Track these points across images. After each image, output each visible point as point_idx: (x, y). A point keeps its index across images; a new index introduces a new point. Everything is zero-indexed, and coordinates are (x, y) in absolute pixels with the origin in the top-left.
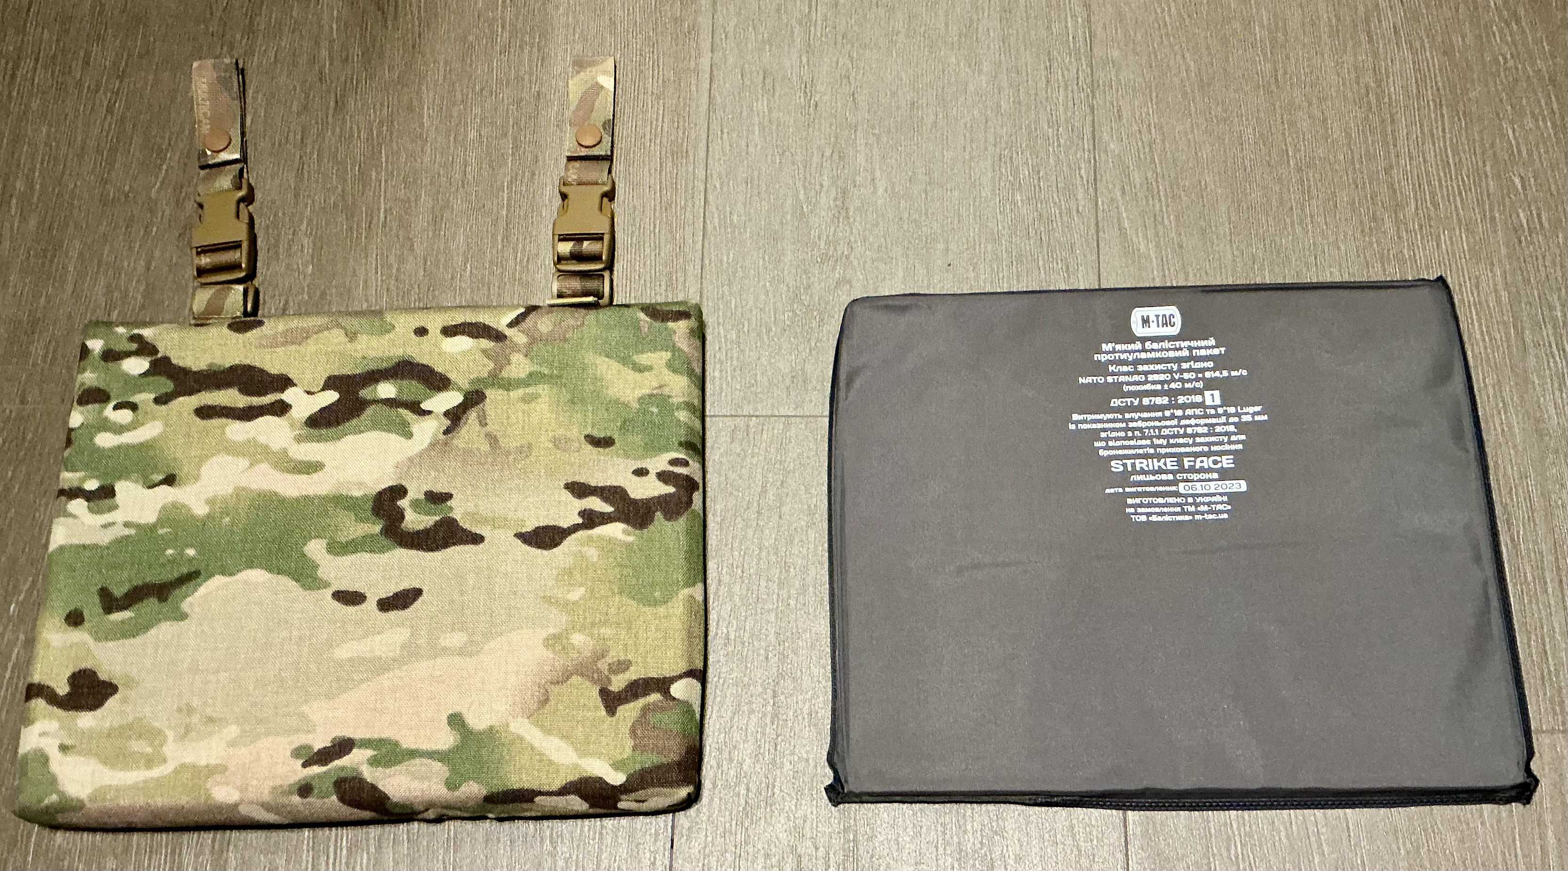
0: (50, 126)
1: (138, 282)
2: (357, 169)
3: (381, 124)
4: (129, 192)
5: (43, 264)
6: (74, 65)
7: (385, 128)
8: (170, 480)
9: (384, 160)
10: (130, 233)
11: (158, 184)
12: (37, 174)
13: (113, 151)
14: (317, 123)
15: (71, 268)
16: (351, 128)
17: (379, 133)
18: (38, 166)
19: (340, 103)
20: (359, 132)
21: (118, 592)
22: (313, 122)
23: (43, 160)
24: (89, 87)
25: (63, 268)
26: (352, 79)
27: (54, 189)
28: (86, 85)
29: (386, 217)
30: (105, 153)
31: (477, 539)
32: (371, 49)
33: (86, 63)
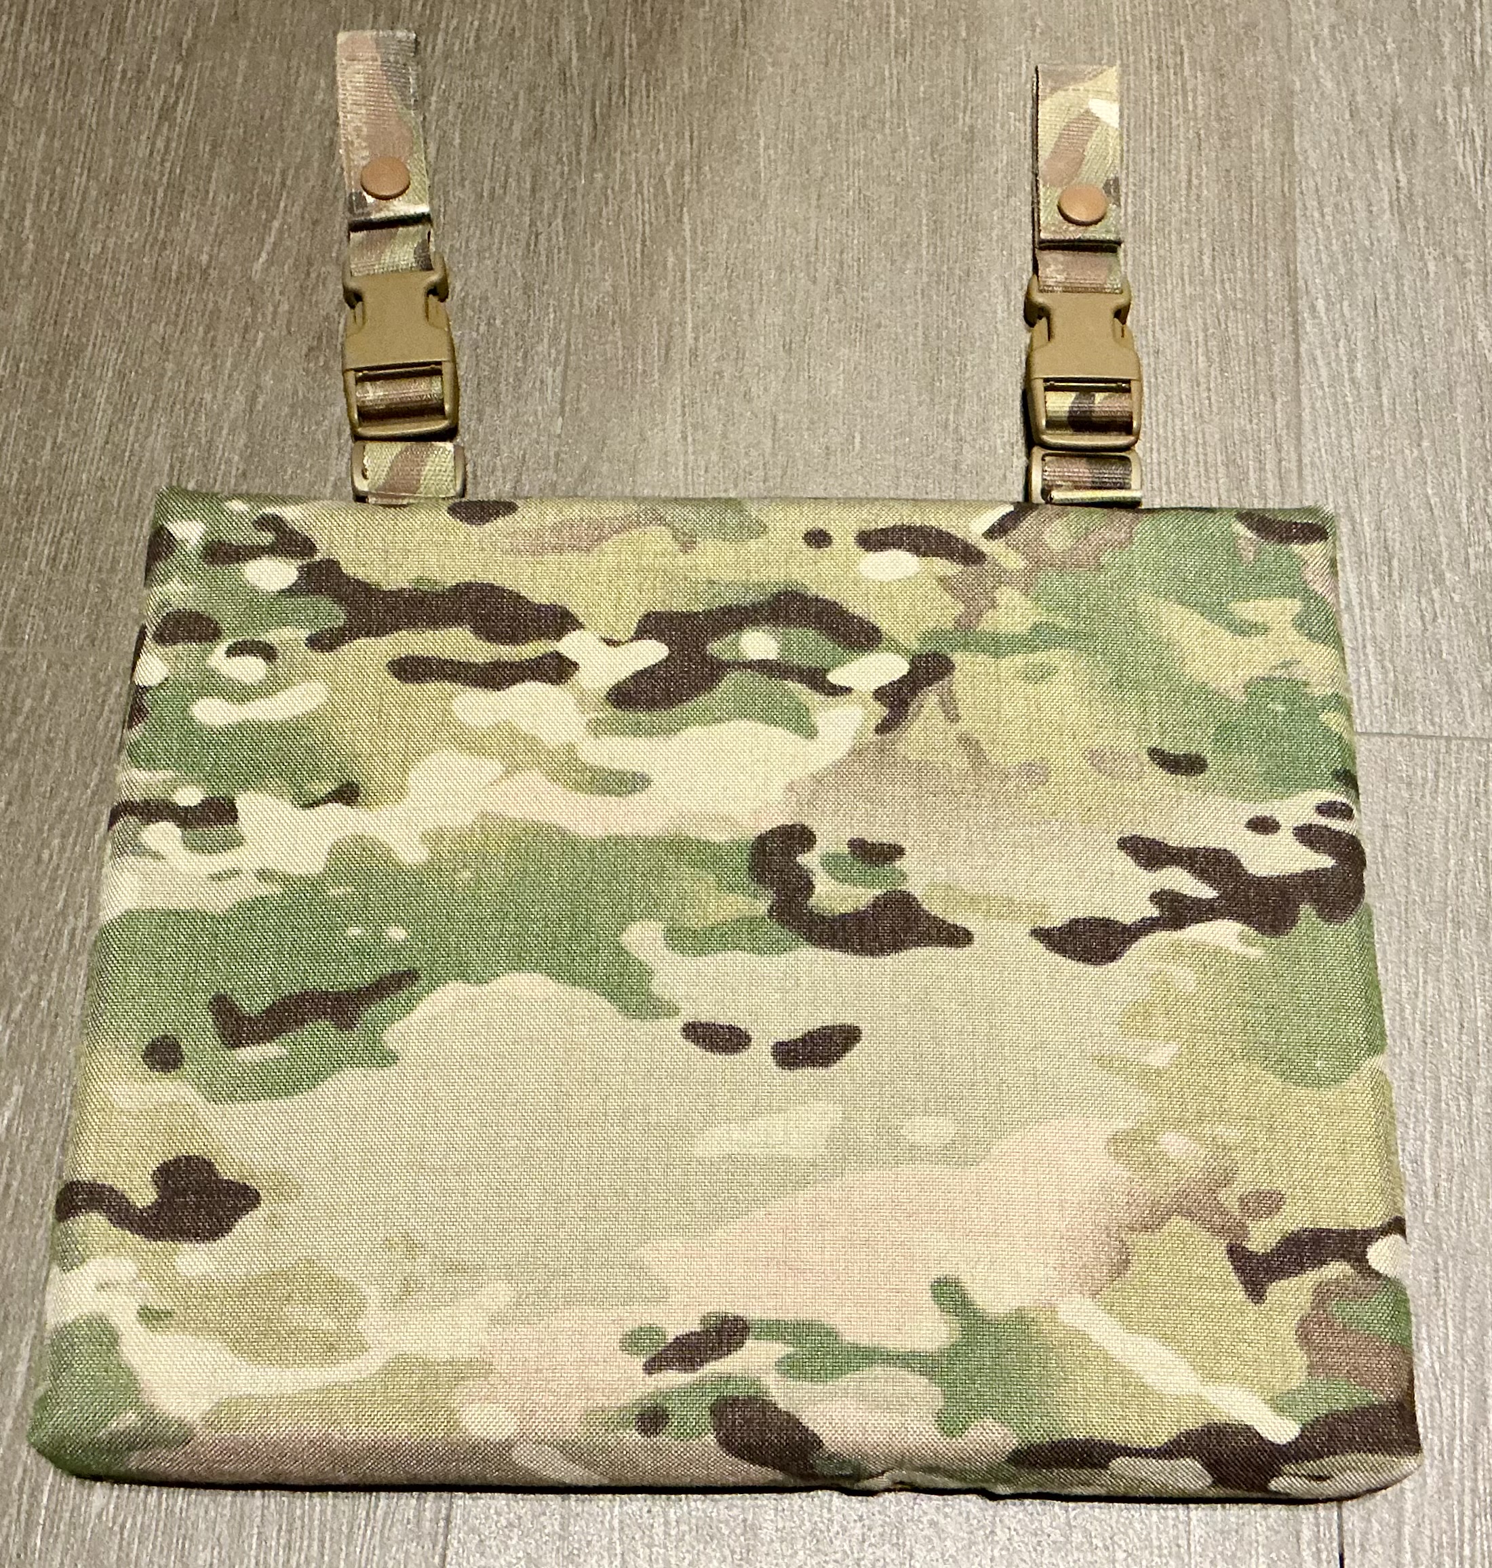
0: (51, 136)
1: (232, 431)
2: (639, 247)
3: (680, 168)
4: (208, 267)
5: (45, 390)
6: (93, 31)
7: (687, 178)
8: (347, 794)
9: (688, 234)
10: (214, 338)
11: (264, 255)
12: (27, 223)
13: (176, 189)
14: (560, 161)
15: (101, 397)
16: (624, 173)
17: (678, 185)
18: (30, 208)
19: (601, 128)
20: (640, 184)
21: (253, 1004)
22: (553, 158)
23: (39, 198)
24: (124, 71)
25: (84, 396)
26: (622, 87)
27: (61, 253)
28: (120, 68)
29: (696, 339)
30: (160, 194)
31: (957, 937)
32: (655, 35)
33: (117, 29)
